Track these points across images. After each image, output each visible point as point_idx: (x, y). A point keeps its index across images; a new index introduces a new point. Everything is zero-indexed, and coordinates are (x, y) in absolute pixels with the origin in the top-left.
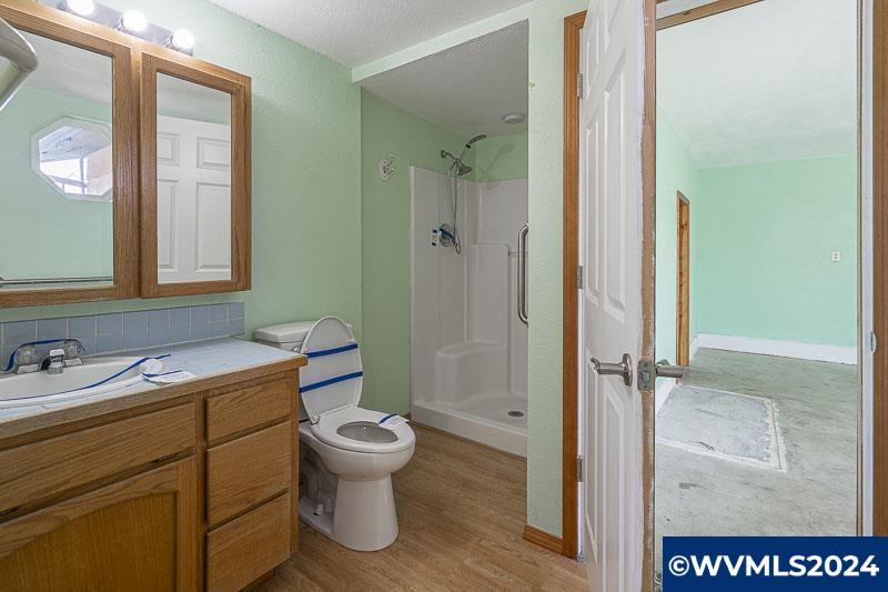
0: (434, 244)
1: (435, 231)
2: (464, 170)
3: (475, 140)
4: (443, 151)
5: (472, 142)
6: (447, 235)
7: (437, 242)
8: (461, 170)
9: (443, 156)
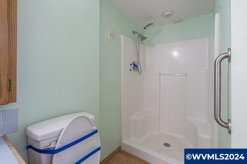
0: (131, 70)
1: (131, 65)
2: (143, 38)
3: (148, 25)
4: (134, 31)
5: (147, 26)
6: (135, 66)
7: (132, 69)
8: (142, 39)
9: (134, 33)
